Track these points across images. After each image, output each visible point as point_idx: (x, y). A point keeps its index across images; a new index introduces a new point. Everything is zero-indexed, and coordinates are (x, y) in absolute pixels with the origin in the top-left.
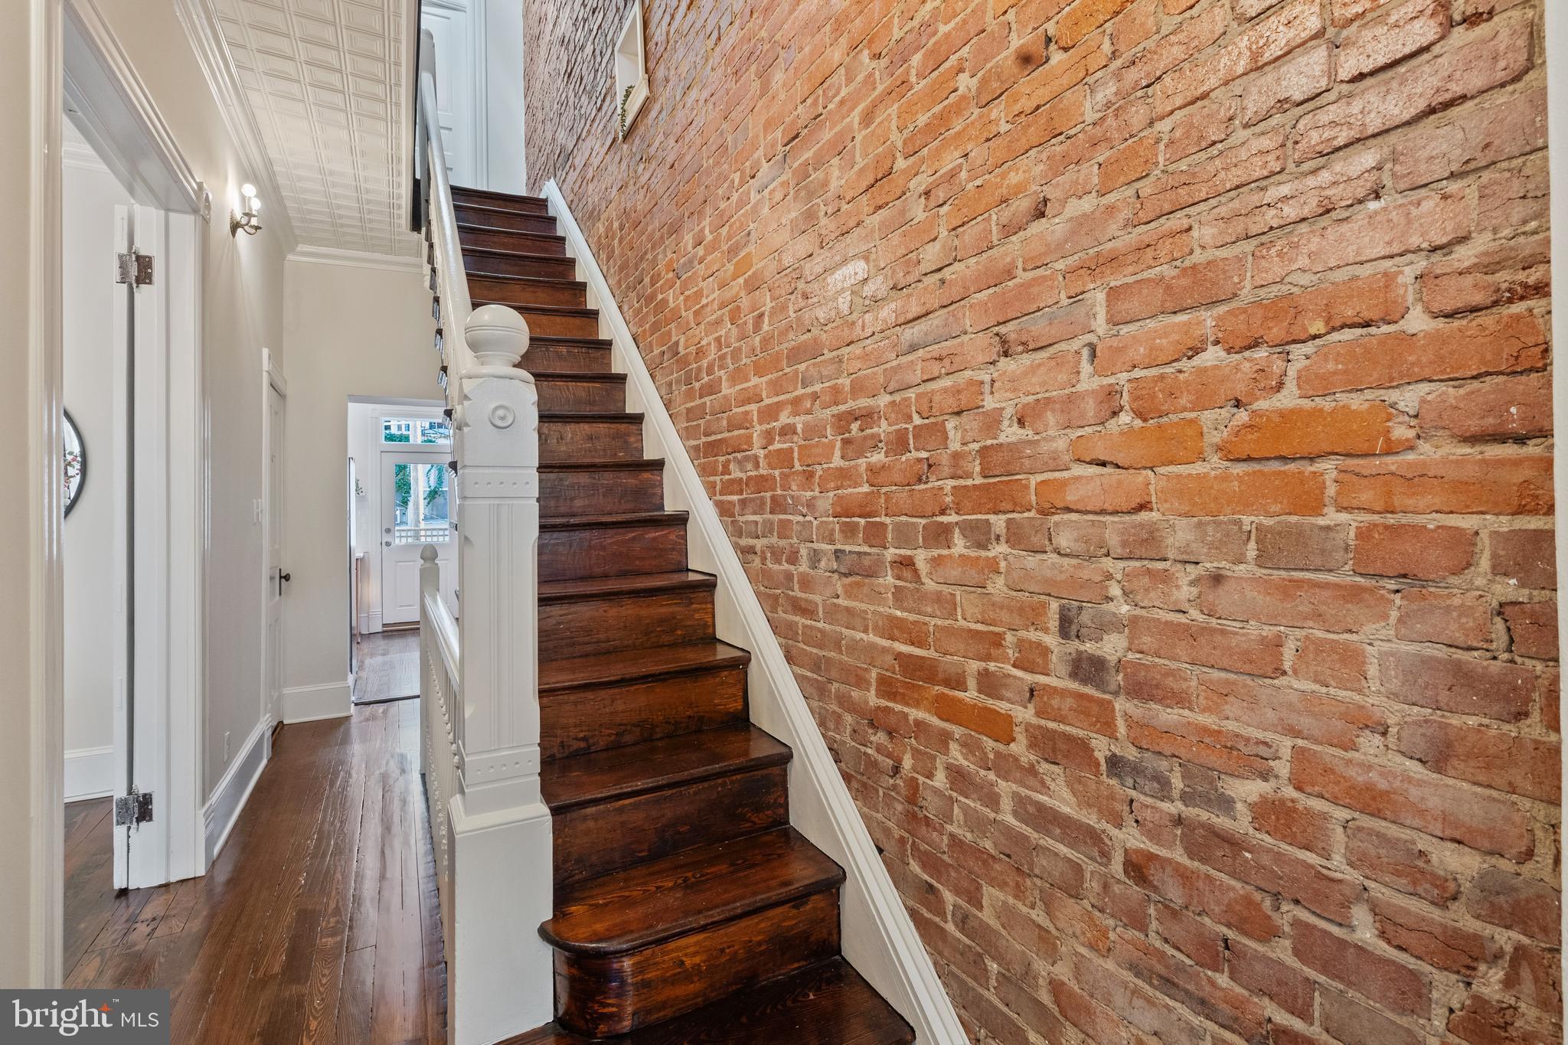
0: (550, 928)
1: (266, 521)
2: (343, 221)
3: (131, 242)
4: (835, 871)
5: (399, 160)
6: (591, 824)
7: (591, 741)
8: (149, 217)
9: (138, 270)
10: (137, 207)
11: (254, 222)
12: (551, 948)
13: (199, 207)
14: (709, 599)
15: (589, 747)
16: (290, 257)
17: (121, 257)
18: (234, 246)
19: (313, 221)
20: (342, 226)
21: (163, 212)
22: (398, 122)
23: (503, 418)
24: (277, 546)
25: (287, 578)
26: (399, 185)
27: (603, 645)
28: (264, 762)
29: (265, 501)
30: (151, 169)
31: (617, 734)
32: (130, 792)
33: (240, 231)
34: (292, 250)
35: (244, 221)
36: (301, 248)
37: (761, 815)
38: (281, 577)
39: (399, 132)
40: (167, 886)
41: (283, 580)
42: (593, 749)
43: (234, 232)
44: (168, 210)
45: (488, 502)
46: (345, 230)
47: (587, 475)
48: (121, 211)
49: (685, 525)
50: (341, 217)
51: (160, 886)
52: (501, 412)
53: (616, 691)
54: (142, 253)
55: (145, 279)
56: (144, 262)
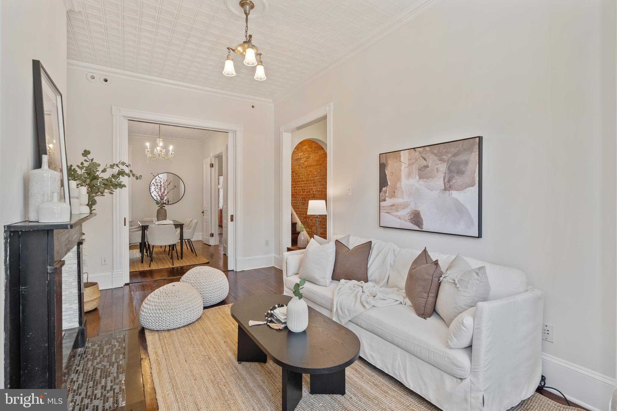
55: (213, 167)
56: (213, 164)
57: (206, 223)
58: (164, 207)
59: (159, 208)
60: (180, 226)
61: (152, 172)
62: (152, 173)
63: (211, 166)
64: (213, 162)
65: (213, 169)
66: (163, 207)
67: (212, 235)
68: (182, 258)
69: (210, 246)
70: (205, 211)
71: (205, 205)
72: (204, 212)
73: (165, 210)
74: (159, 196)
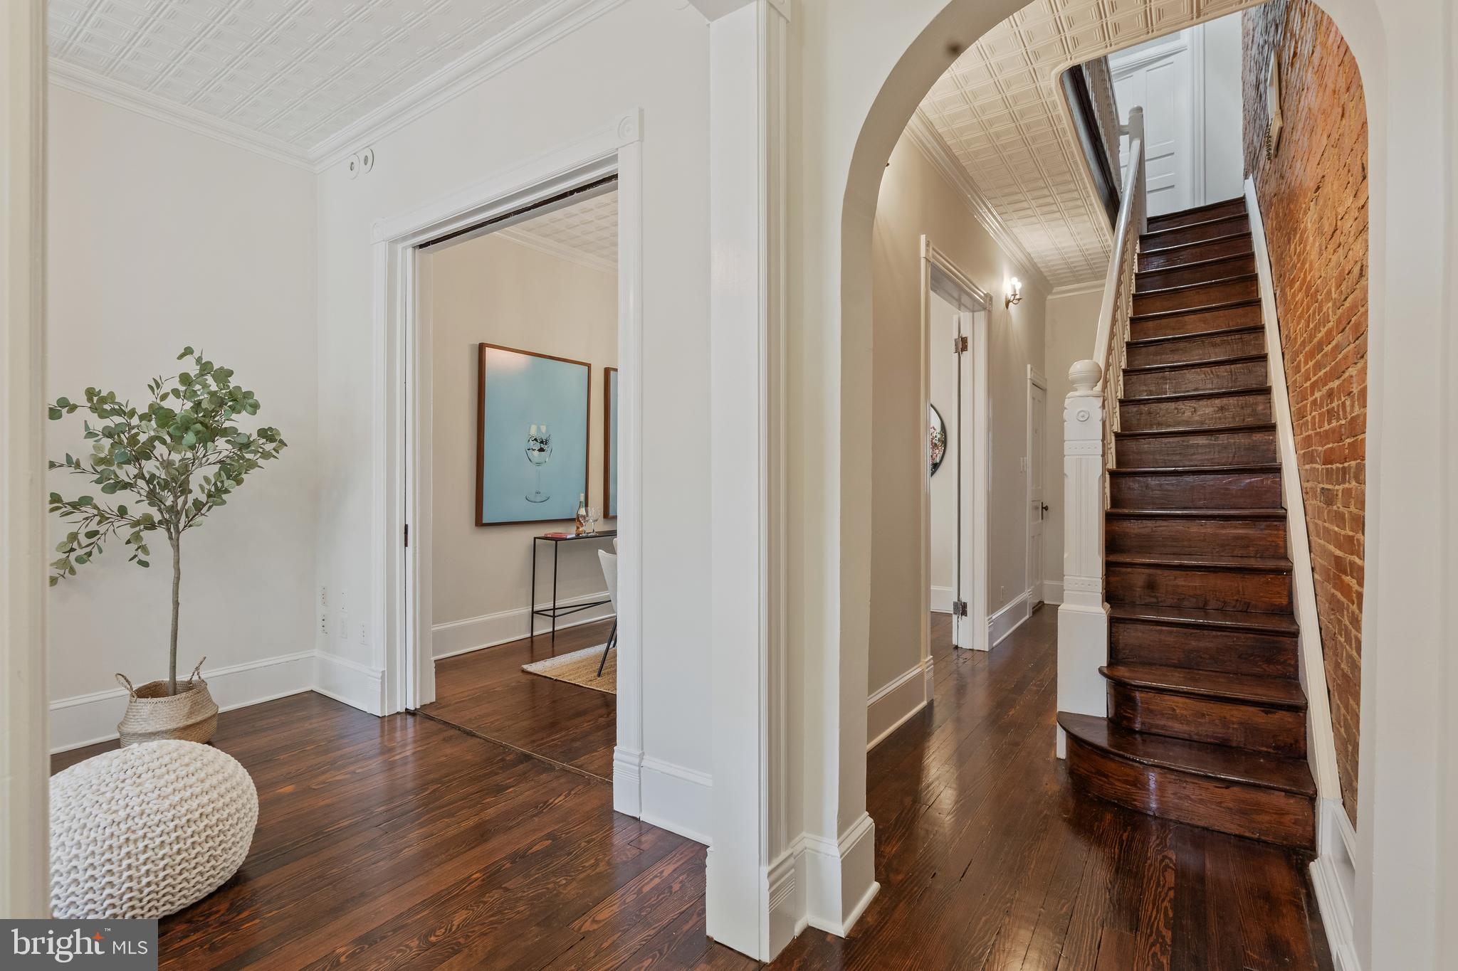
0: (1105, 671)
1: (1029, 471)
2: (1077, 269)
3: (959, 332)
4: (1302, 702)
5: (1102, 229)
6: (1140, 634)
7: (1160, 599)
8: (966, 316)
9: (962, 345)
10: (962, 314)
11: (1017, 297)
12: (1105, 679)
13: (986, 305)
14: (1282, 528)
15: (1158, 602)
16: (1050, 297)
17: (955, 340)
18: (1008, 314)
19: (1059, 274)
20: (1077, 271)
21: (971, 314)
22: (1095, 212)
23: (1083, 416)
24: (1040, 487)
25: (1046, 508)
26: (1107, 241)
27: (1187, 549)
28: (1027, 617)
29: (1029, 458)
30: (965, 299)
31: (1178, 599)
32: (959, 600)
33: (1011, 304)
34: (1050, 292)
35: (1012, 299)
36: (1056, 289)
37: (1271, 666)
38: (1043, 508)
39: (1097, 216)
40: (972, 650)
41: (1044, 510)
42: (1161, 604)
43: (1007, 306)
44: (973, 311)
45: (1075, 457)
46: (1080, 273)
47: (1205, 437)
48: (955, 318)
49: (1280, 473)
50: (1075, 267)
51: (970, 649)
52: (1082, 414)
53: (1178, 572)
54: (964, 336)
55: (964, 348)
56: (964, 340)
63: (960, 346)
64: (967, 333)
65: (966, 356)
67: (961, 609)
69: (956, 647)
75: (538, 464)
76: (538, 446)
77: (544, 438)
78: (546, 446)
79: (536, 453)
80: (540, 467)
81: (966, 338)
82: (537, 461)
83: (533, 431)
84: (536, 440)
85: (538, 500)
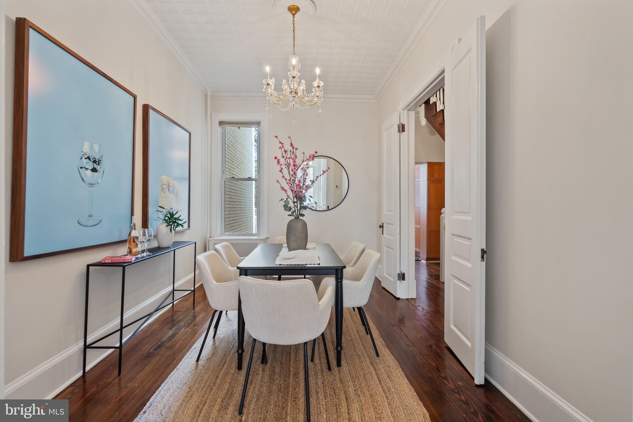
3: (400, 121)
8: (403, 112)
21: (407, 111)
32: (400, 272)
55: (403, 130)
56: (403, 126)
57: (388, 249)
58: (303, 215)
59: (293, 218)
60: (335, 271)
61: (276, 135)
62: (276, 137)
63: (401, 129)
64: (404, 122)
65: (404, 135)
66: (300, 217)
67: (402, 277)
68: (339, 365)
69: (398, 299)
70: (385, 225)
71: (385, 213)
72: (383, 227)
73: (305, 224)
74: (292, 191)
75: (91, 185)
76: (90, 165)
77: (97, 158)
78: (99, 167)
79: (89, 172)
80: (93, 189)
81: (404, 124)
82: (90, 182)
83: (86, 148)
84: (88, 158)
85: (91, 223)
